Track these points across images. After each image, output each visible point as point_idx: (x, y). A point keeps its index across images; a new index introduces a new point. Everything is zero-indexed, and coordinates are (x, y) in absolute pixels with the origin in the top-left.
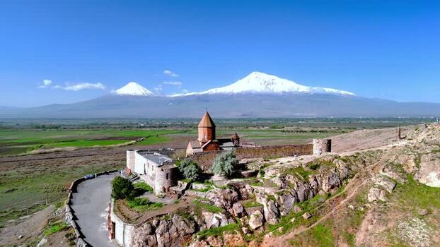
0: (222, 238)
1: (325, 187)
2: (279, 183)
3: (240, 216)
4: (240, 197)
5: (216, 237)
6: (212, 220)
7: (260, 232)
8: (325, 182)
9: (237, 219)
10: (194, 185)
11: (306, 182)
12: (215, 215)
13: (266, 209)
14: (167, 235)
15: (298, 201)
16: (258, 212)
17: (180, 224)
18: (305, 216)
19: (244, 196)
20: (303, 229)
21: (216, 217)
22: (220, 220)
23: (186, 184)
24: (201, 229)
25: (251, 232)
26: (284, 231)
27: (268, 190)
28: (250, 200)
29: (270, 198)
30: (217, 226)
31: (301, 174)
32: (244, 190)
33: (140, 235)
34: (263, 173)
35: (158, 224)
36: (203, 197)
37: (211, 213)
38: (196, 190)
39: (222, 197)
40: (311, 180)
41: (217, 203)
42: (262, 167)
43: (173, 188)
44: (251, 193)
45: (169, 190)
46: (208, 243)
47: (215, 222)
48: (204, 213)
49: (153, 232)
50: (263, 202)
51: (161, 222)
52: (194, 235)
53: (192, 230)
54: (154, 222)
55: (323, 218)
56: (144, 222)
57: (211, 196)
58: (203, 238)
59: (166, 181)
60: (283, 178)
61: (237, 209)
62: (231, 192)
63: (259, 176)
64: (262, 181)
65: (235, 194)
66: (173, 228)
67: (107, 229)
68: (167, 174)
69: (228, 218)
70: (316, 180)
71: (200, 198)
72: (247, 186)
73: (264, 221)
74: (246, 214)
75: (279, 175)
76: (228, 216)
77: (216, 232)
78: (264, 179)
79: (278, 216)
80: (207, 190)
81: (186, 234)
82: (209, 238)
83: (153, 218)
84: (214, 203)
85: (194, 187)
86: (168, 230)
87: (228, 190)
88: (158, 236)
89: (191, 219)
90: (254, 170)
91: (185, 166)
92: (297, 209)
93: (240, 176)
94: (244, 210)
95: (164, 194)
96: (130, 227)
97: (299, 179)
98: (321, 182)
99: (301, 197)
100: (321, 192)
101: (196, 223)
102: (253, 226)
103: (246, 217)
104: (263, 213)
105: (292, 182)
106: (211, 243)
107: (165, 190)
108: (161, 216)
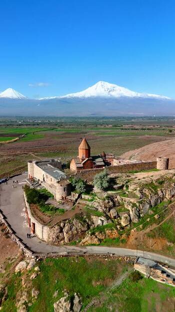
0: (105, 233)
1: (168, 197)
2: (139, 195)
3: (115, 218)
4: (114, 205)
5: (101, 232)
6: (98, 221)
7: (128, 228)
8: (168, 193)
9: (113, 219)
10: (83, 196)
11: (156, 193)
12: (100, 218)
13: (131, 213)
14: (70, 232)
15: (151, 206)
16: (126, 215)
17: (78, 225)
18: (156, 217)
19: (117, 204)
20: (155, 226)
21: (100, 219)
22: (103, 221)
23: (77, 195)
24: (91, 228)
25: (122, 228)
26: (143, 228)
27: (132, 200)
28: (121, 207)
29: (134, 205)
30: (101, 225)
31: (153, 188)
32: (116, 199)
33: (54, 233)
34: (127, 187)
35: (64, 226)
36: (90, 205)
37: (97, 217)
38: (85, 199)
39: (103, 206)
40: (159, 192)
41: (100, 210)
42: (127, 183)
43: (69, 197)
44: (121, 202)
45: (66, 199)
46: (96, 237)
47: (100, 222)
48: (92, 217)
49: (61, 231)
50: (130, 208)
51: (66, 225)
52: (87, 232)
53: (86, 229)
54: (62, 225)
55: (167, 218)
56: (55, 225)
57: (96, 204)
58: (93, 234)
59: (64, 192)
60: (141, 191)
61: (113, 213)
62: (109, 202)
63: (125, 188)
64: (127, 193)
65: (111, 203)
66: (74, 228)
67: (28, 226)
68: (65, 188)
69: (108, 220)
70: (162, 192)
71: (88, 205)
72: (118, 197)
73: (130, 221)
74: (119, 217)
75: (139, 189)
76: (108, 218)
77: (101, 229)
78: (128, 191)
79: (139, 217)
80: (92, 200)
81: (82, 231)
82: (97, 233)
83: (60, 222)
84: (98, 209)
85: (83, 197)
86: (71, 229)
87: (107, 201)
88: (65, 234)
89: (85, 221)
90: (121, 185)
91: (76, 183)
92: (151, 212)
93: (113, 189)
94: (118, 214)
95: (63, 201)
96: (46, 229)
97: (152, 191)
98: (166, 193)
99: (153, 204)
100: (165, 199)
101: (88, 224)
102: (123, 224)
103: (119, 218)
104: (129, 215)
105: (147, 194)
106: (98, 237)
107: (63, 198)
108: (65, 220)
